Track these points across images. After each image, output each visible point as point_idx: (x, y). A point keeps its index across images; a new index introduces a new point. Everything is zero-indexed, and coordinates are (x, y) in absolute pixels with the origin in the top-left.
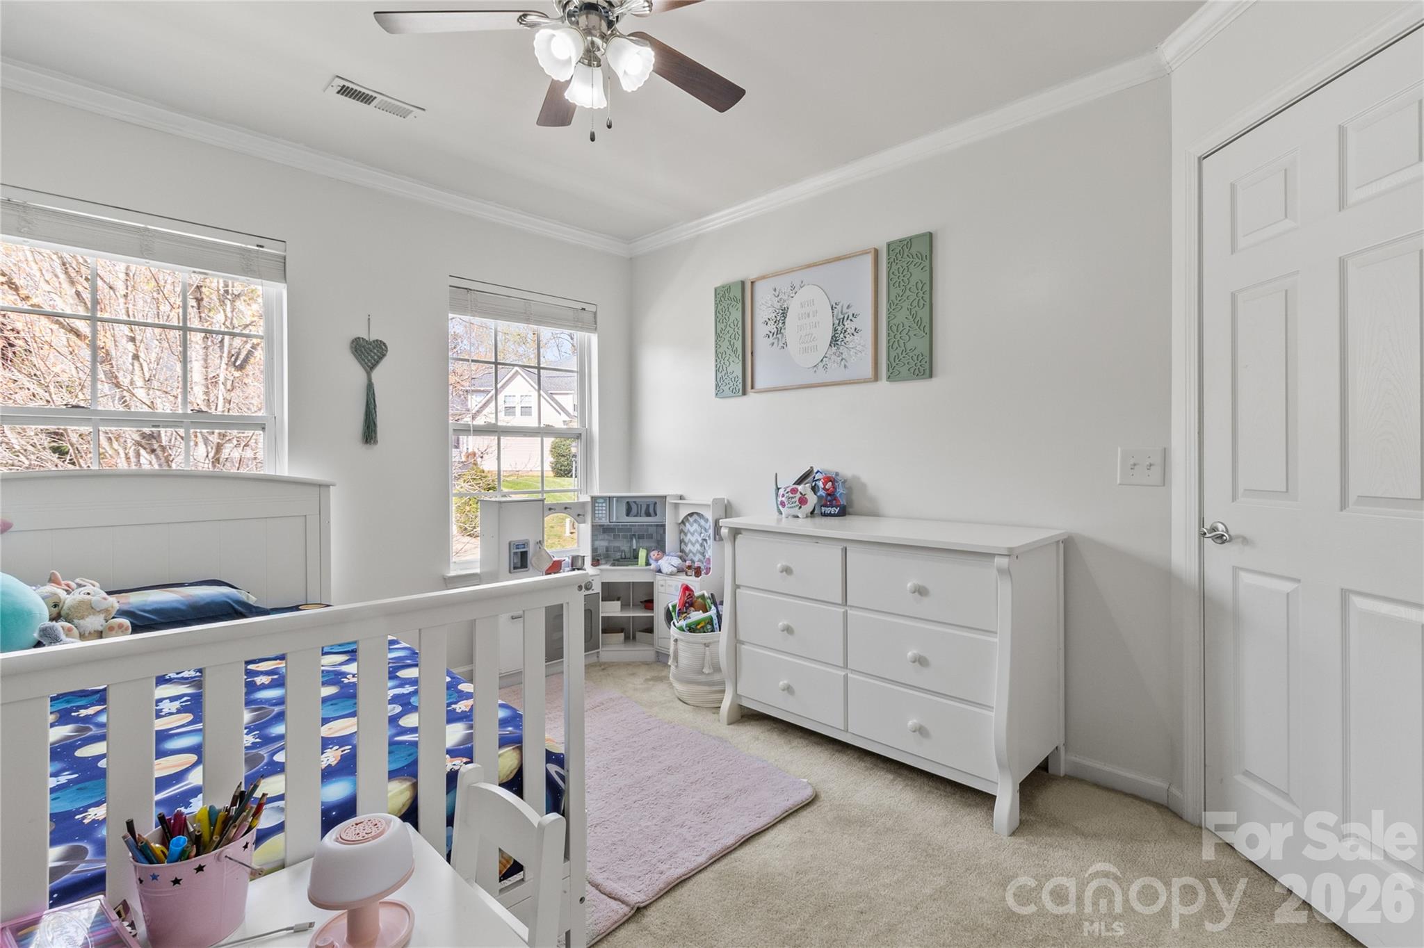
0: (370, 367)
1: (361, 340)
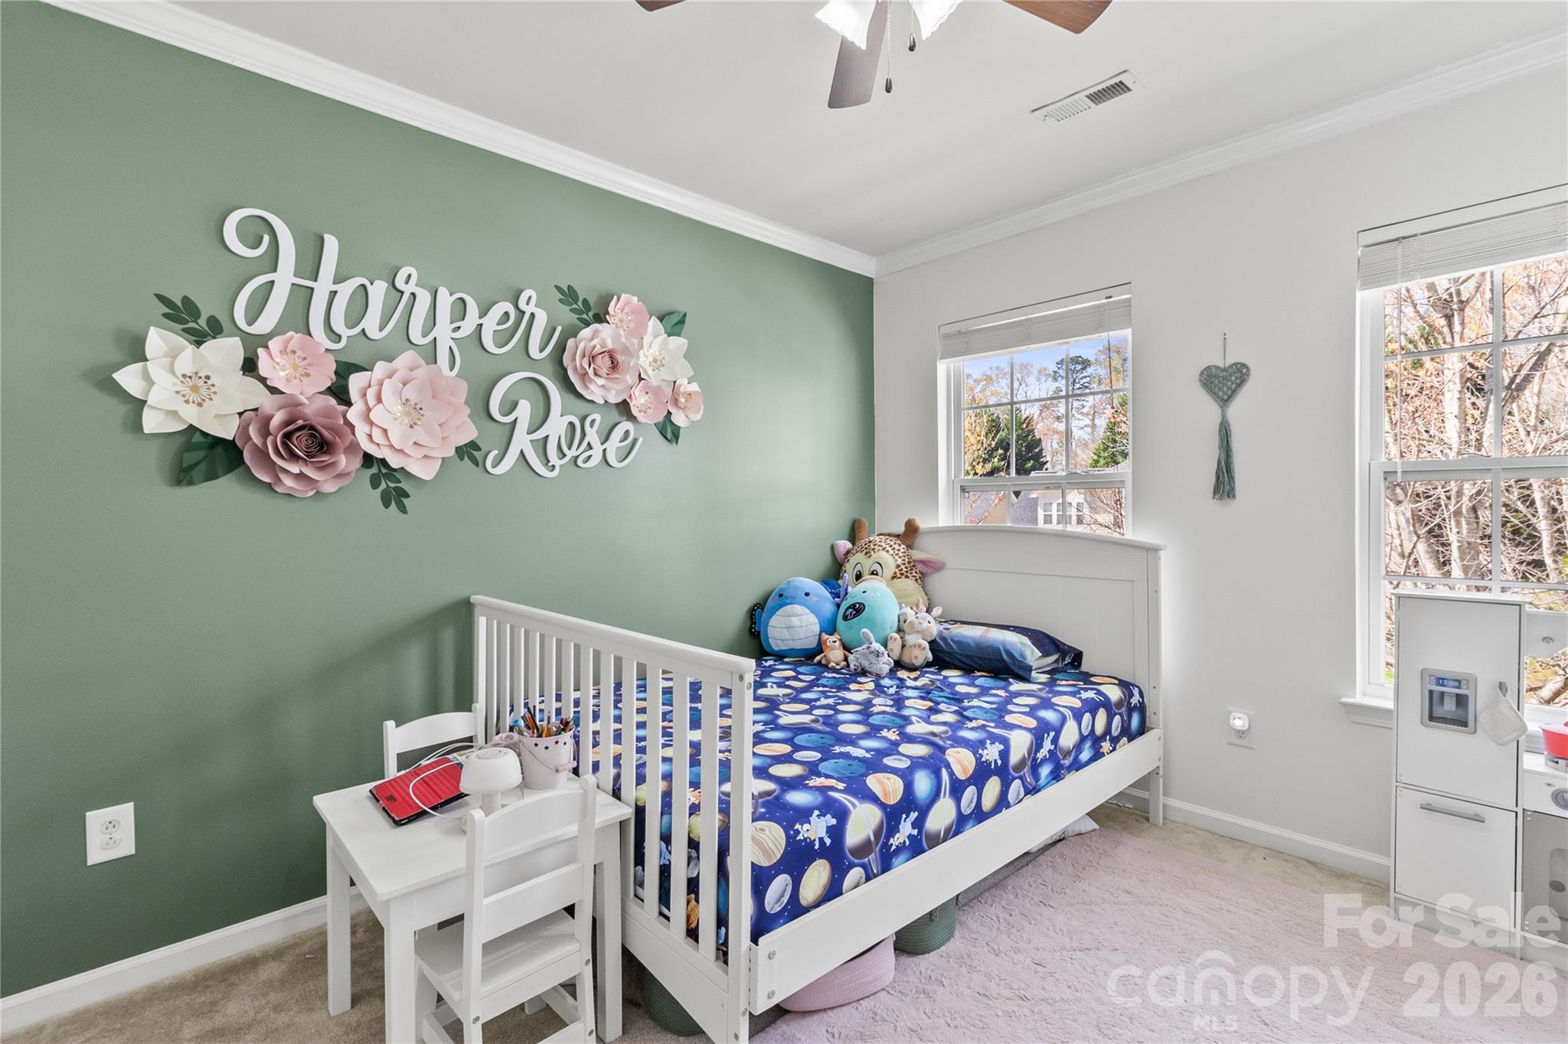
0: (1224, 401)
1: (1214, 369)
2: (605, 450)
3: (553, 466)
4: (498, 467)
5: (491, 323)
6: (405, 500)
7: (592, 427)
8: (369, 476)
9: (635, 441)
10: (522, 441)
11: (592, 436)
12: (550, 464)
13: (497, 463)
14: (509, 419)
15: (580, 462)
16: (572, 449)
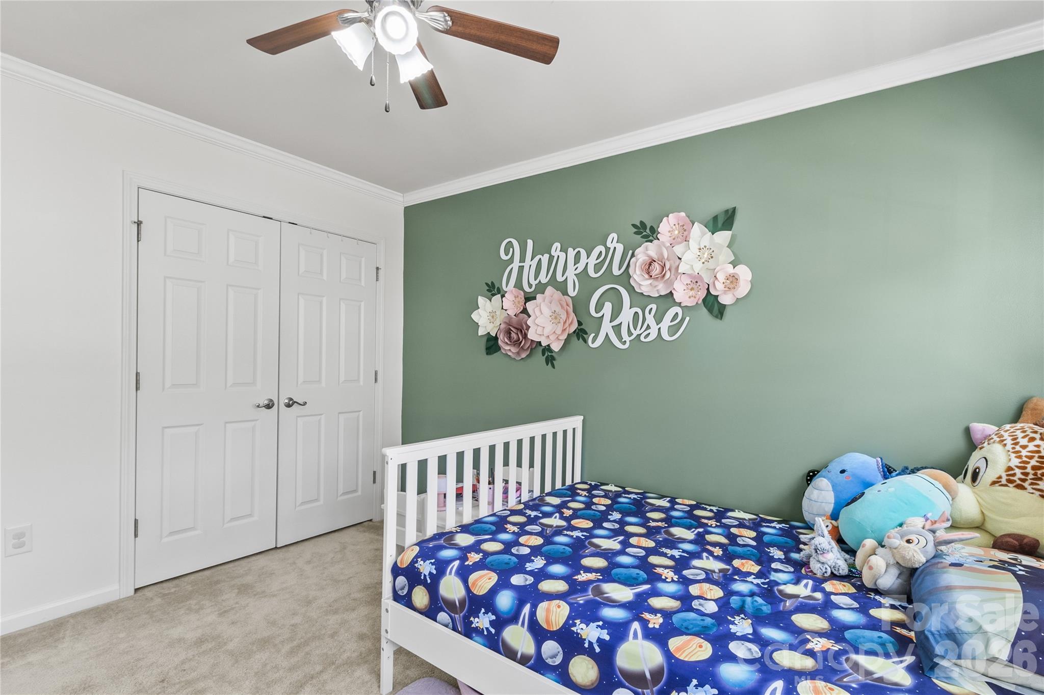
2: (659, 329)
3: (625, 341)
4: (595, 343)
5: (593, 261)
6: (554, 362)
7: (650, 314)
8: (541, 350)
9: (683, 320)
10: (607, 327)
11: (650, 319)
12: (623, 340)
13: (594, 341)
14: (600, 315)
15: (642, 338)
16: (637, 330)
